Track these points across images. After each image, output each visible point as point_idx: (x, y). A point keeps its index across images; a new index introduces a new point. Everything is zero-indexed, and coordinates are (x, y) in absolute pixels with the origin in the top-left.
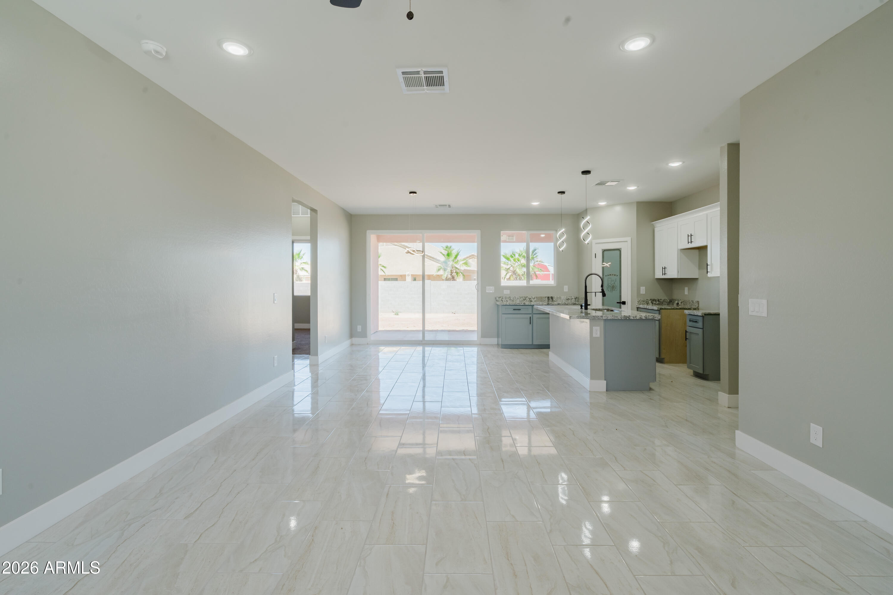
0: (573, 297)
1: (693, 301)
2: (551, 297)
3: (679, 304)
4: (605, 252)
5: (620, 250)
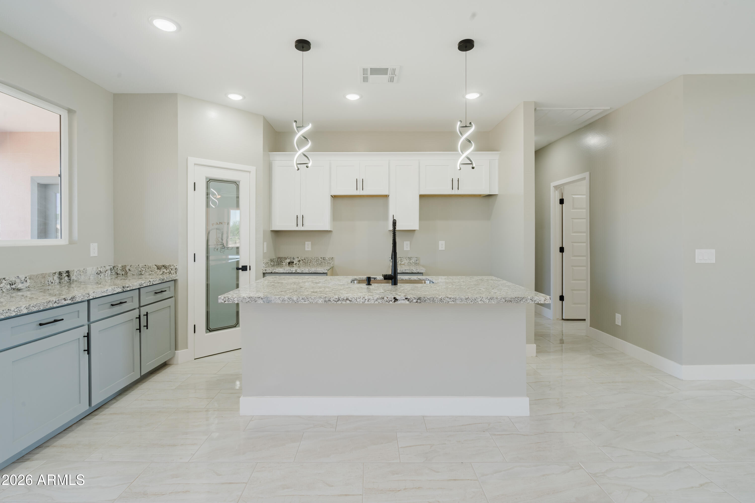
0: (108, 268)
1: (324, 259)
2: (68, 272)
3: (295, 263)
4: (212, 184)
5: (236, 184)
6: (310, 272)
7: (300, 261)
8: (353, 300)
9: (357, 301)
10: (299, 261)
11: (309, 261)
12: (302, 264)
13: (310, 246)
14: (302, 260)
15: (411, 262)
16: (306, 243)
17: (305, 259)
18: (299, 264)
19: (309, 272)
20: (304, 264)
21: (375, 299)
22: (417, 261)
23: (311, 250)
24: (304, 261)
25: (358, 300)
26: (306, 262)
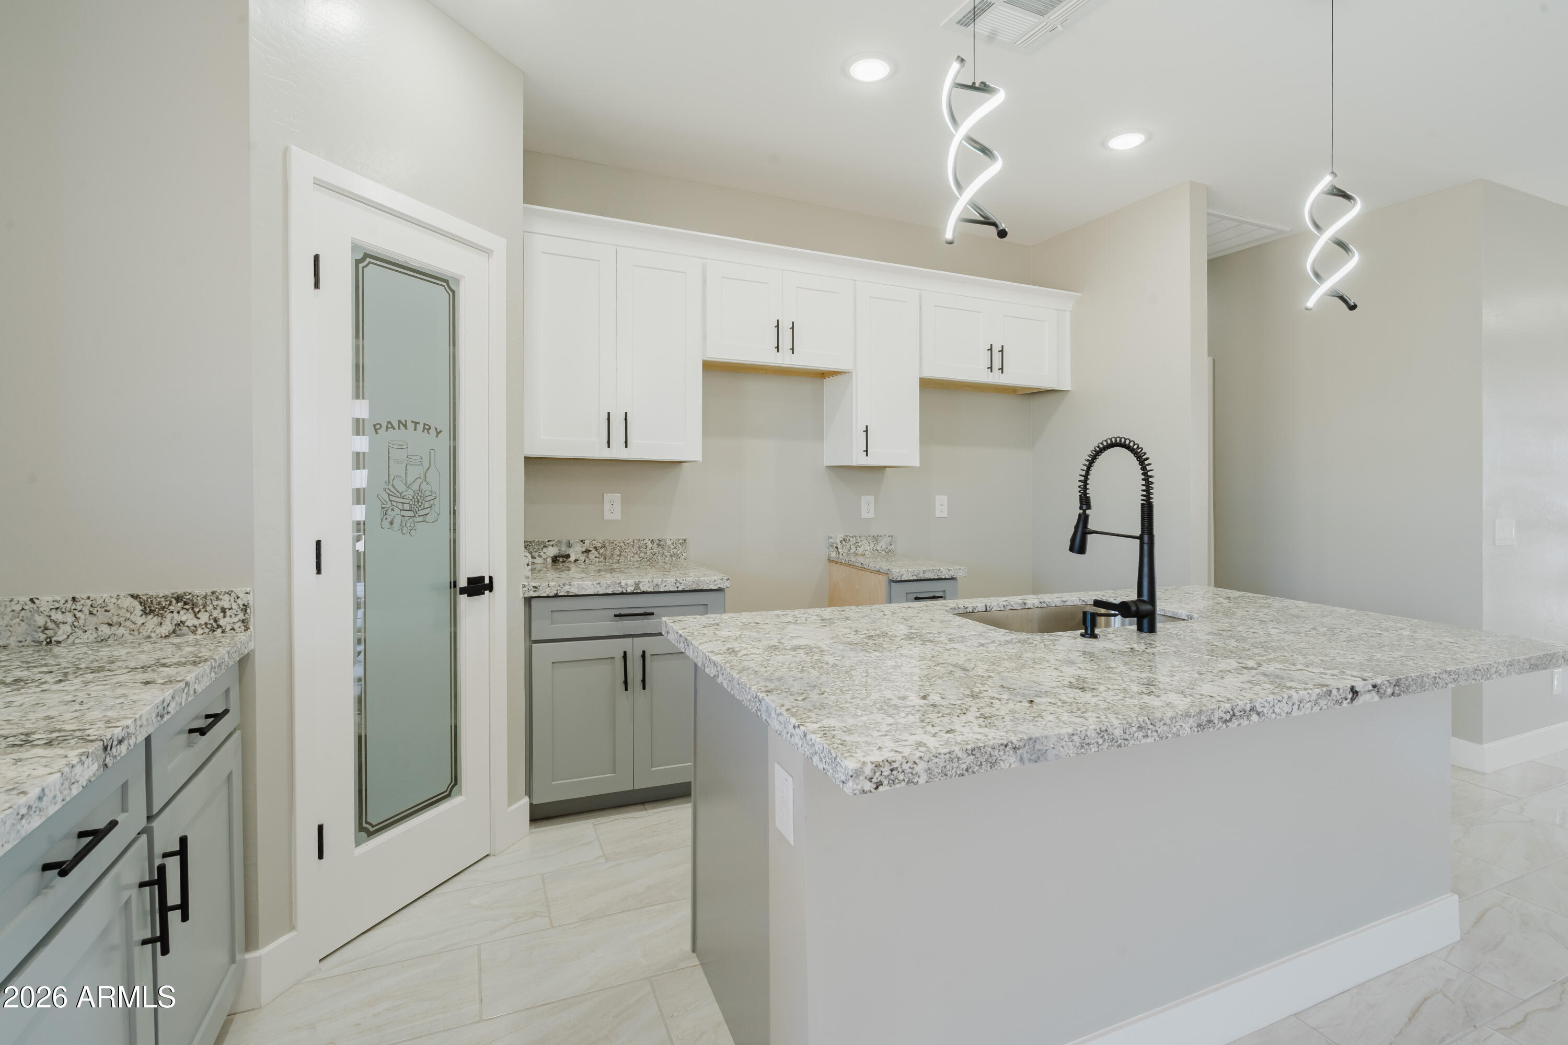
1: (660, 544)
5: (447, 288)
6: (680, 589)
7: (590, 551)
8: (1265, 710)
9: (1274, 712)
10: (587, 552)
11: (618, 553)
12: (597, 560)
13: (618, 507)
14: (596, 550)
15: (878, 548)
16: (608, 497)
17: (604, 546)
18: (587, 560)
19: (676, 589)
20: (602, 559)
21: (1314, 697)
22: (891, 545)
23: (620, 519)
24: (602, 551)
25: (1277, 710)
26: (608, 553)
